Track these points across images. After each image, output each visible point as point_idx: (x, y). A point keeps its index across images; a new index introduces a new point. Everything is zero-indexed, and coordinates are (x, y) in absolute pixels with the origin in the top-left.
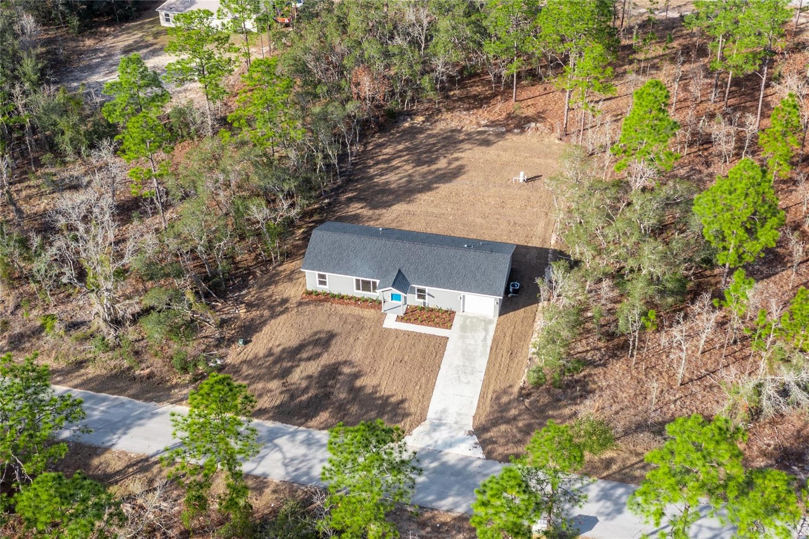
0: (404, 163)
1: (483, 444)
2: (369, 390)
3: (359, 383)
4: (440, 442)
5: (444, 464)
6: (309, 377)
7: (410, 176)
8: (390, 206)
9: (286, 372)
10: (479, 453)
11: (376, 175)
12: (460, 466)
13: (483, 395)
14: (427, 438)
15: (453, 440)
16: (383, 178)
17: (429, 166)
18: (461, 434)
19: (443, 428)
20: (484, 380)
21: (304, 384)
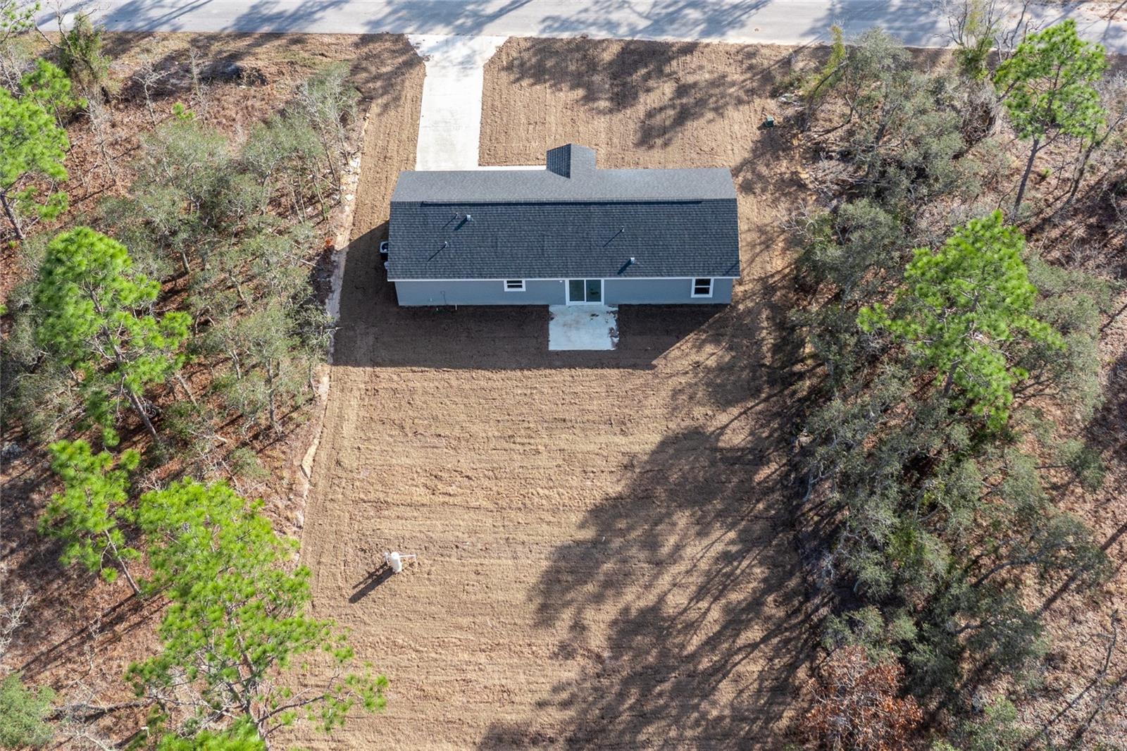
0: (693, 615)
1: (408, 48)
2: (565, 87)
3: (581, 92)
4: (459, 44)
5: (448, 23)
6: (648, 90)
7: (659, 565)
8: (663, 444)
9: (682, 90)
10: (413, 39)
11: (740, 555)
12: (430, 23)
13: (417, 100)
14: (477, 47)
15: (445, 49)
16: (719, 547)
17: (626, 610)
18: (437, 56)
19: (460, 60)
20: (419, 118)
21: (651, 83)
